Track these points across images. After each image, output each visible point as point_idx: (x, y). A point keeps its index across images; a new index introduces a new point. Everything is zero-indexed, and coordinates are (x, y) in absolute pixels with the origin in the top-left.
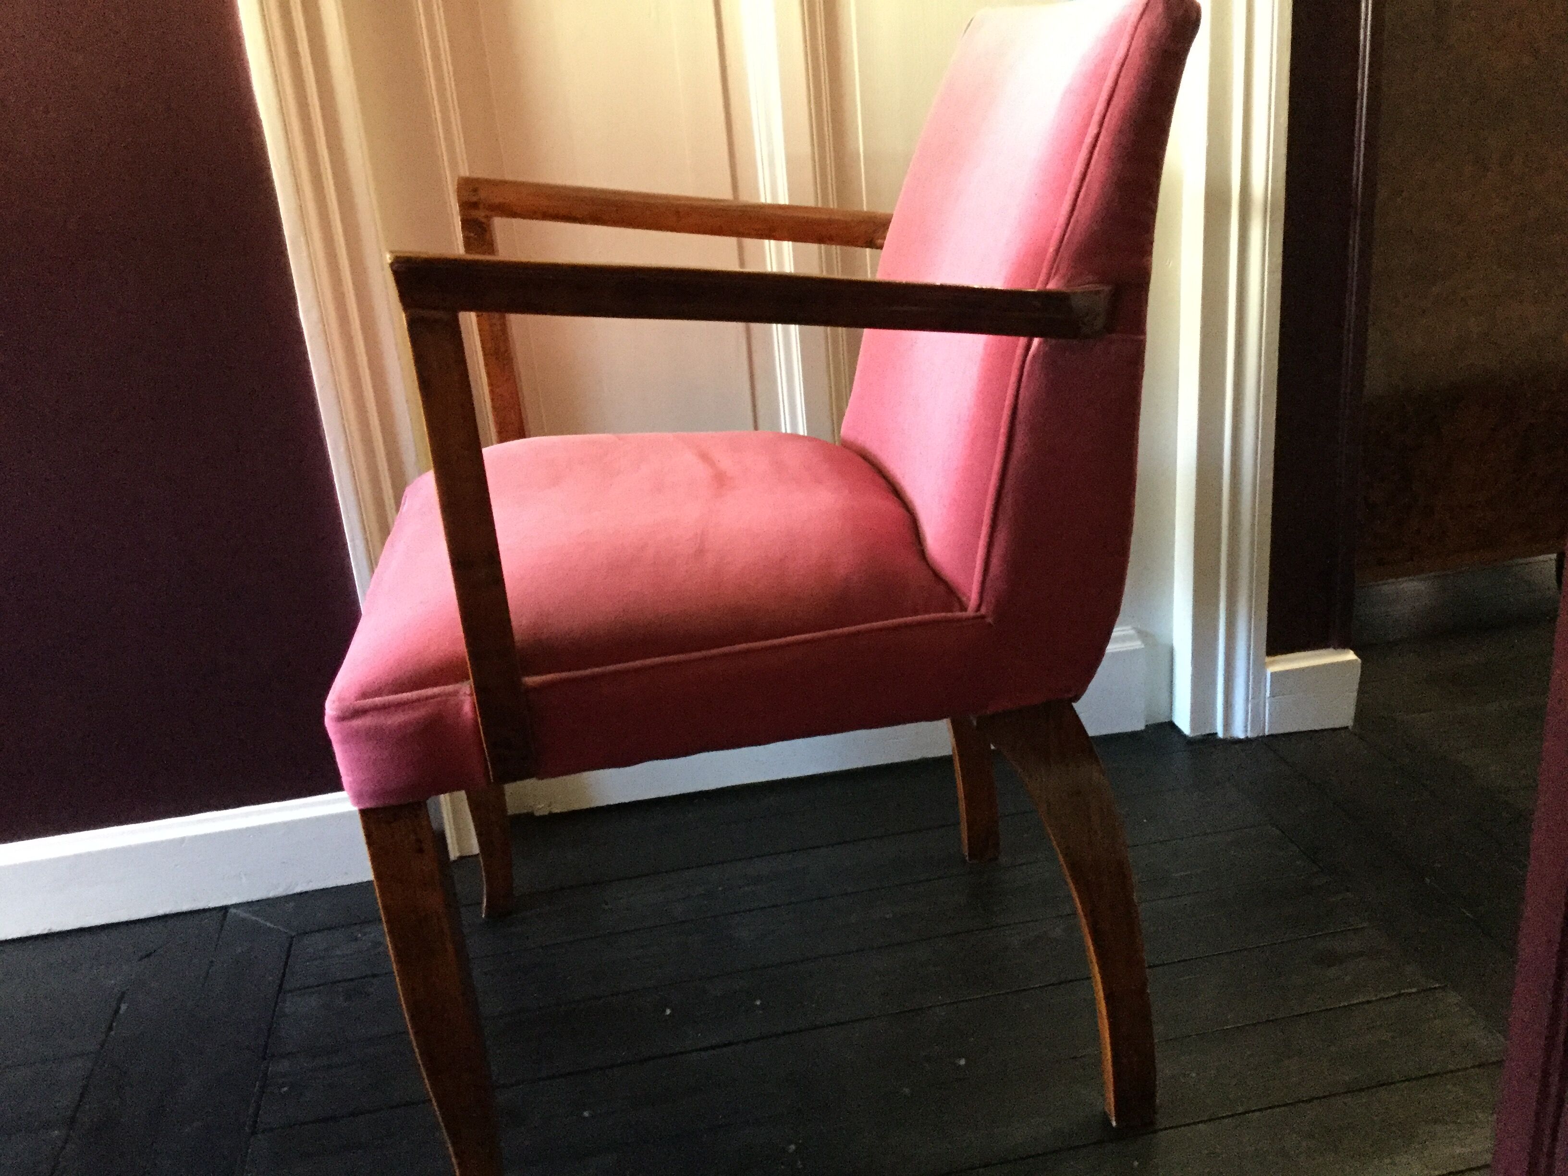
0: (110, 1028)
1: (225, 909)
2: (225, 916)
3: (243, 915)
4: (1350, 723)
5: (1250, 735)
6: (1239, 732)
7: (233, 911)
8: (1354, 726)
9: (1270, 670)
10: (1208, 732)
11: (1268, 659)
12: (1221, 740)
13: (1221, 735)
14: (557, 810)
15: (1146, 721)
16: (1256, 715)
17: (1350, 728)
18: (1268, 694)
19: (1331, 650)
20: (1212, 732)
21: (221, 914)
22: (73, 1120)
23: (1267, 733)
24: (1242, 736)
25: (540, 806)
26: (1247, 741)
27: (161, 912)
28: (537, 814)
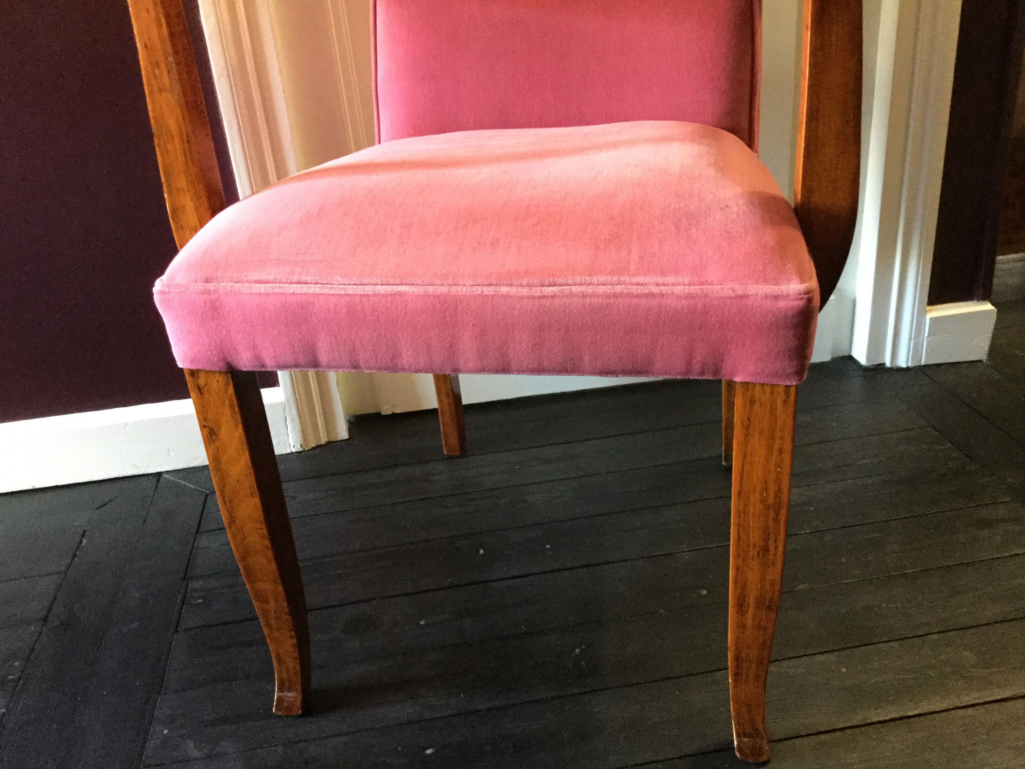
0: (75, 555)
1: (159, 474)
2: (158, 480)
3: (171, 478)
4: (984, 357)
5: (910, 365)
6: (902, 362)
7: (165, 476)
8: (987, 360)
9: (929, 316)
10: (878, 362)
11: (928, 308)
12: (889, 368)
13: (888, 365)
14: (397, 411)
15: (832, 354)
16: (916, 350)
17: (984, 361)
18: (926, 334)
19: (975, 302)
20: (881, 363)
21: (156, 478)
22: (45, 619)
23: (923, 363)
24: (904, 365)
25: (385, 408)
26: (908, 369)
27: (112, 476)
28: (383, 413)
